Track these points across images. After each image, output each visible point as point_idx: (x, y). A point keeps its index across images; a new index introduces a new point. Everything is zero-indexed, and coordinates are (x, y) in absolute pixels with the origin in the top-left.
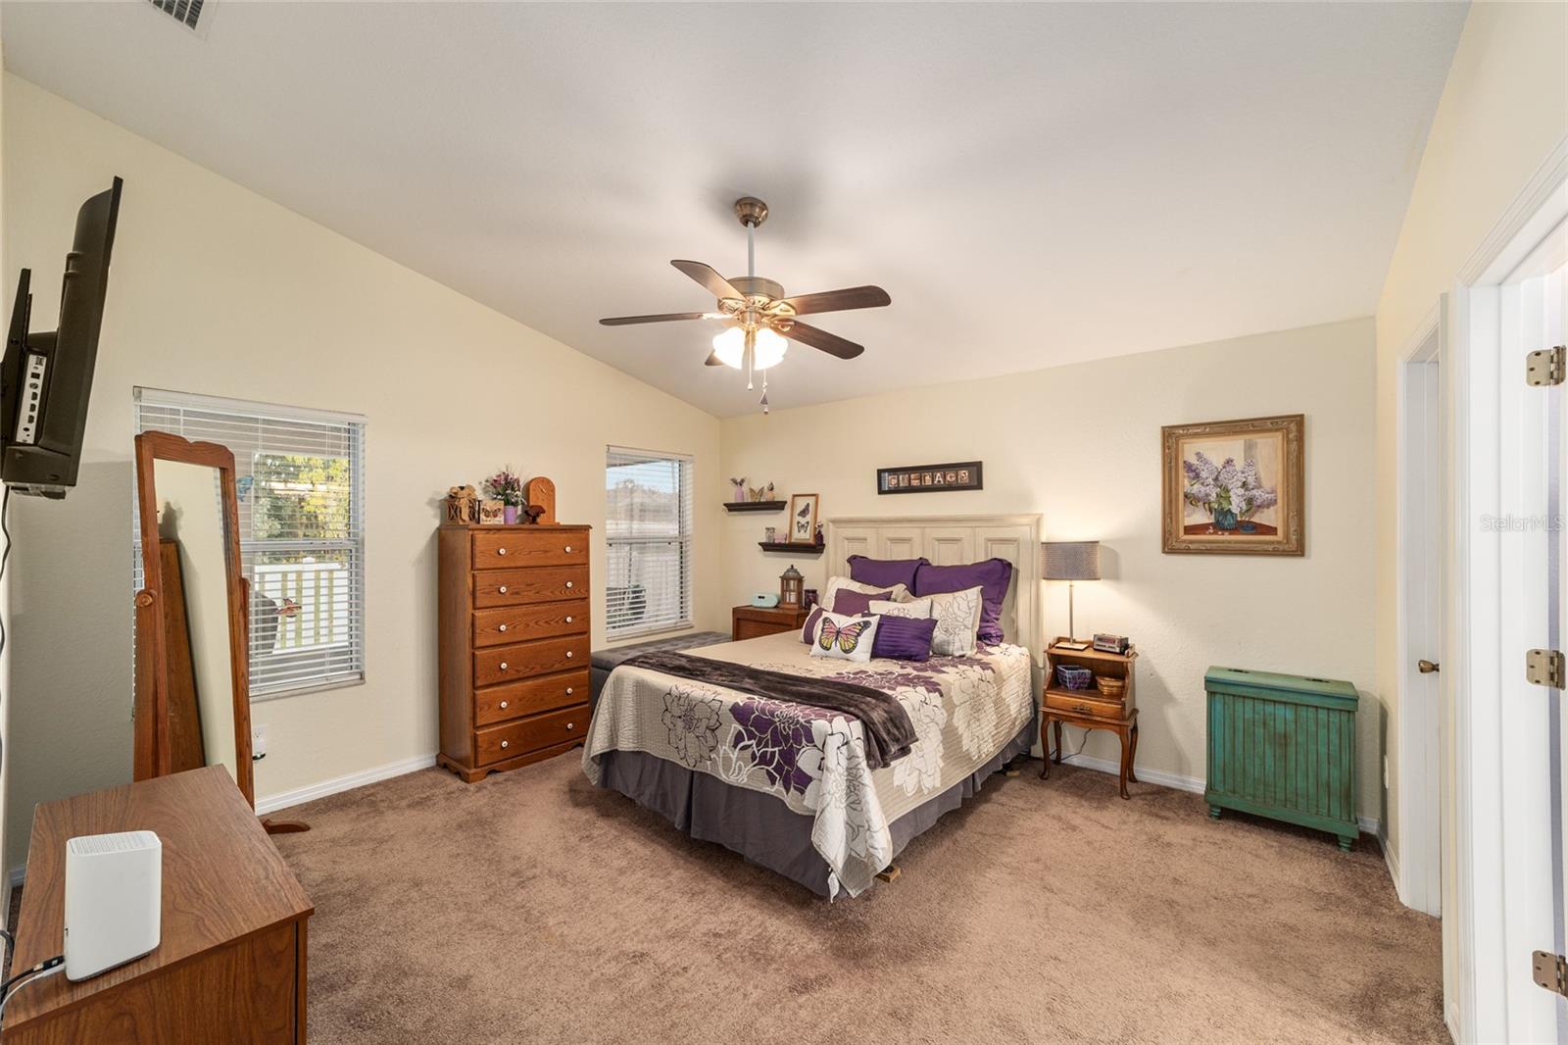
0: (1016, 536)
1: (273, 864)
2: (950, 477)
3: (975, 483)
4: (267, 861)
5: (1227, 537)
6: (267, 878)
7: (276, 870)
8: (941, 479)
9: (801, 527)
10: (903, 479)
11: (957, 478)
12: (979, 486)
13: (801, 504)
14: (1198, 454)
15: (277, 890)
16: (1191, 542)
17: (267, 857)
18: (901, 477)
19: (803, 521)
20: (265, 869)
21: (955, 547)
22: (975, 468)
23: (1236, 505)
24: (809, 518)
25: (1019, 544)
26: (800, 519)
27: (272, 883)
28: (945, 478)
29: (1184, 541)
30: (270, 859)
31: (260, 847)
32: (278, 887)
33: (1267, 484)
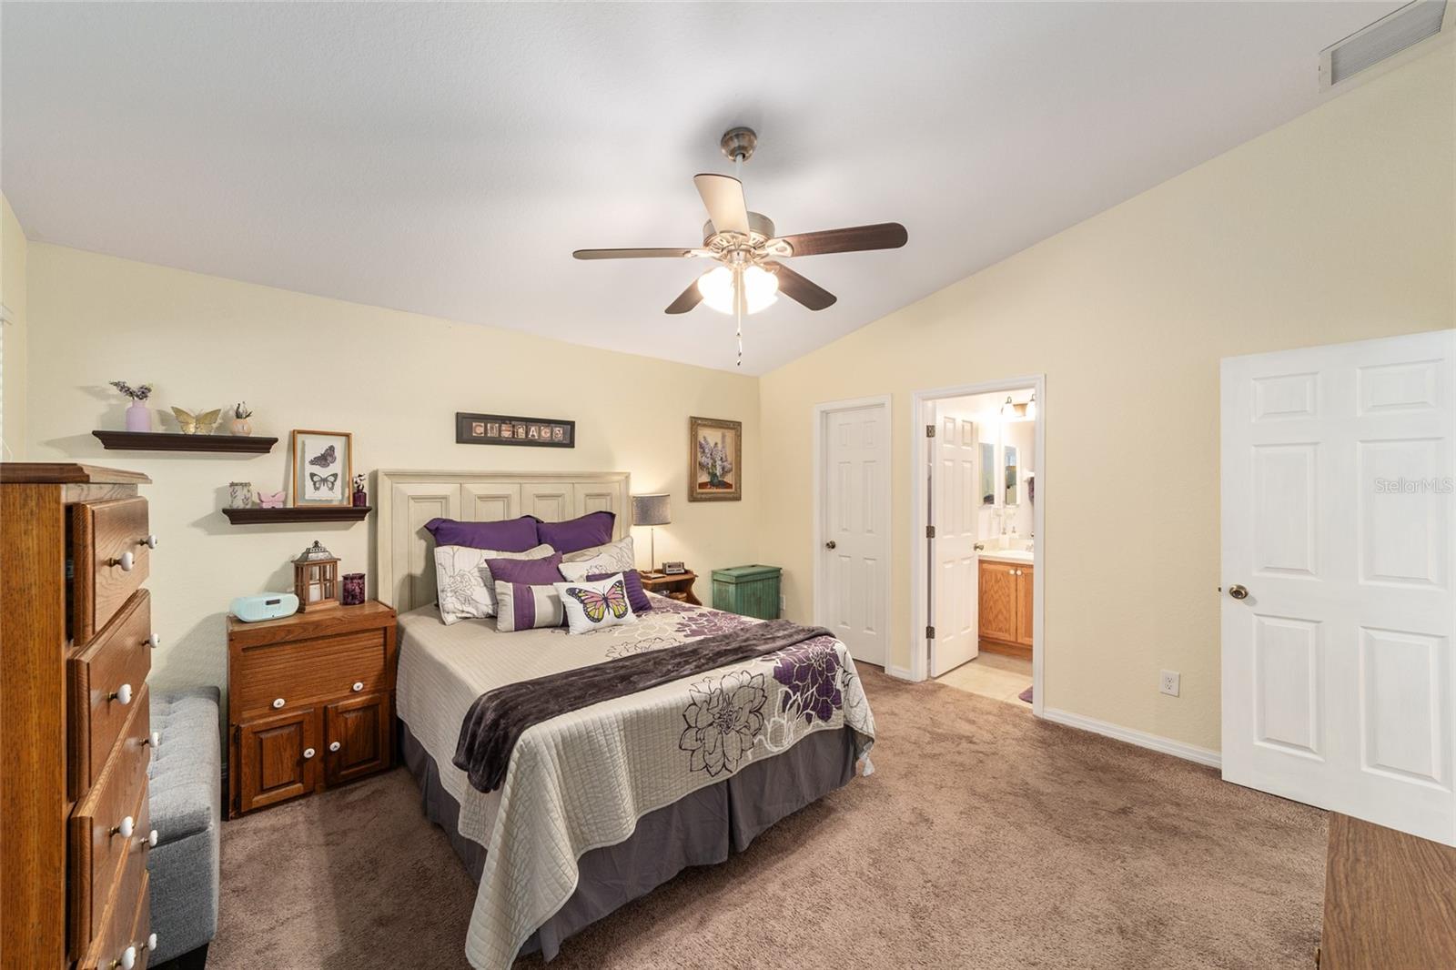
0: (609, 491)
1: (1341, 868)
2: (546, 433)
3: (567, 441)
4: (1346, 877)
5: (715, 490)
6: (1357, 860)
7: (1342, 860)
8: (535, 434)
9: (318, 482)
10: (492, 428)
11: (552, 434)
12: (571, 444)
13: (315, 447)
14: (704, 437)
15: (1354, 842)
16: (702, 493)
17: (1343, 882)
18: (489, 425)
19: (323, 472)
20: (1353, 870)
21: (554, 503)
22: (569, 427)
23: (718, 471)
24: (336, 467)
25: (611, 499)
26: (317, 469)
27: (1355, 852)
28: (540, 433)
29: (699, 493)
30: (1342, 876)
31: (1345, 899)
32: (1351, 844)
33: (729, 459)
